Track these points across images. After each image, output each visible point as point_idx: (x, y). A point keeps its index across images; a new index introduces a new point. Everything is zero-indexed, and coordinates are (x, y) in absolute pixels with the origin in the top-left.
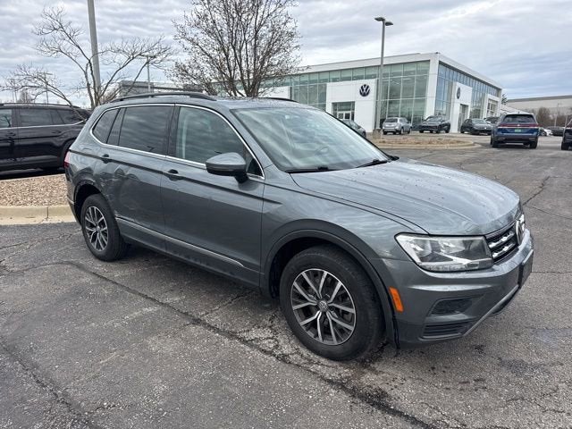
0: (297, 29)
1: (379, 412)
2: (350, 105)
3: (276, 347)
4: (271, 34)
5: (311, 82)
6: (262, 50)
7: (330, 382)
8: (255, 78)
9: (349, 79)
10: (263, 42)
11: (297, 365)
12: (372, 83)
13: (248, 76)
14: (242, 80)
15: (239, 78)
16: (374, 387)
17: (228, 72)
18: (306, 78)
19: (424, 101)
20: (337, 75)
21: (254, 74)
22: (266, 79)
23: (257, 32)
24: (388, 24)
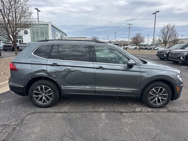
2: (21, 37)
12: (28, 30)
24: (39, 11)
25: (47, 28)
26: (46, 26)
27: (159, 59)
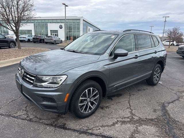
0: (34, 4)
1: (64, 130)
2: (56, 31)
3: (28, 117)
4: (23, 4)
5: (42, 22)
6: (20, 9)
7: (47, 124)
8: (18, 19)
9: (55, 23)
10: (21, 7)
11: (35, 121)
12: (63, 25)
13: (15, 18)
14: (13, 20)
15: (11, 19)
16: (62, 123)
17: (6, 16)
18: (40, 21)
19: (79, 32)
20: (51, 21)
21: (18, 18)
22: (23, 20)
23: (18, 2)
24: (67, 6)
25: (79, 22)
26: (78, 21)
27: (181, 57)
